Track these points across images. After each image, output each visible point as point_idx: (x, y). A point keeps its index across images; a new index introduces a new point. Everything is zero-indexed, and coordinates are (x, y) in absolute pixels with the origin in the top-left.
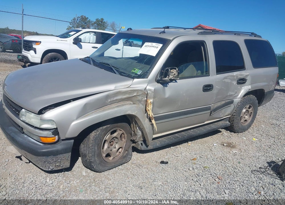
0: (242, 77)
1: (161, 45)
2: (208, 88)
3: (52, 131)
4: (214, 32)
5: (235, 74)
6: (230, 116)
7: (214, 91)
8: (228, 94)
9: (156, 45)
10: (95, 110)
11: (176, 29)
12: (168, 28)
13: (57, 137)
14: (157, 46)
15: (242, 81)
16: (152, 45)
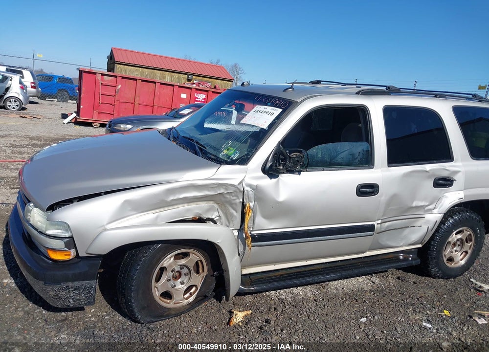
0: (445, 174)
1: (280, 110)
2: (367, 190)
3: (65, 241)
4: (390, 91)
5: (428, 167)
6: (420, 246)
7: (381, 197)
8: (414, 204)
9: (272, 109)
10: (142, 212)
11: (328, 84)
12: (319, 82)
13: (73, 251)
14: (272, 112)
15: (443, 182)
16: (265, 110)
